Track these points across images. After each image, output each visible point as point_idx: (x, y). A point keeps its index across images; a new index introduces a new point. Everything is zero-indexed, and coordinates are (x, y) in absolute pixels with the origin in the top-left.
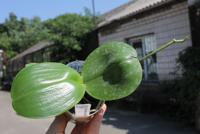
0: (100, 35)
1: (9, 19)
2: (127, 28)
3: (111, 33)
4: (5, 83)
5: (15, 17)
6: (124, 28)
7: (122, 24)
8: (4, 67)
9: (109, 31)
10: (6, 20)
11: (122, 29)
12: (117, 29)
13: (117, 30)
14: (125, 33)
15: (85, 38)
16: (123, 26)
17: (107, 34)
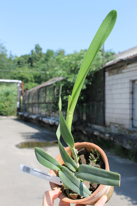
0: (107, 74)
1: (34, 50)
2: (134, 69)
3: (117, 73)
4: (20, 113)
5: (41, 49)
6: (131, 69)
7: (128, 64)
8: (22, 98)
9: (116, 71)
10: (32, 51)
11: (128, 70)
12: (124, 69)
13: (123, 71)
14: (131, 74)
15: (92, 76)
16: (129, 66)
17: (114, 74)
